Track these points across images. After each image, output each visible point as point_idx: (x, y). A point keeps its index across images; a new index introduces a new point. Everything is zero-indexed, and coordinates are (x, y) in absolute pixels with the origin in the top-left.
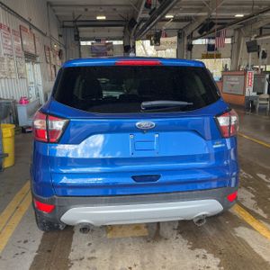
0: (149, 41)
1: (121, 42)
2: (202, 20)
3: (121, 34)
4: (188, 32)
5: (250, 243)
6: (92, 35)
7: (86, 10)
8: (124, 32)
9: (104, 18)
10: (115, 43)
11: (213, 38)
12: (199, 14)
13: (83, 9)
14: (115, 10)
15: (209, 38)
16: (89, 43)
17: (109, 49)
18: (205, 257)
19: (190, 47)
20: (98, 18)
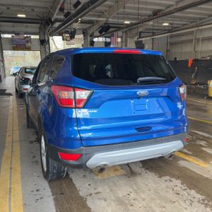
0: (61, 37)
1: (37, 37)
2: (101, 24)
3: (38, 30)
4: (90, 32)
5: (191, 169)
6: (12, 29)
7: (8, 8)
8: (40, 28)
9: (24, 16)
10: (32, 37)
11: (109, 37)
12: (100, 19)
13: (6, 8)
14: (33, 10)
15: (105, 37)
16: (9, 36)
17: (27, 42)
18: (171, 181)
19: (92, 43)
20: (19, 16)
